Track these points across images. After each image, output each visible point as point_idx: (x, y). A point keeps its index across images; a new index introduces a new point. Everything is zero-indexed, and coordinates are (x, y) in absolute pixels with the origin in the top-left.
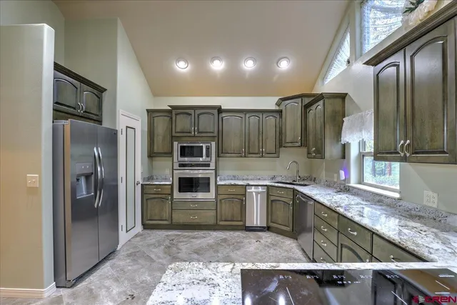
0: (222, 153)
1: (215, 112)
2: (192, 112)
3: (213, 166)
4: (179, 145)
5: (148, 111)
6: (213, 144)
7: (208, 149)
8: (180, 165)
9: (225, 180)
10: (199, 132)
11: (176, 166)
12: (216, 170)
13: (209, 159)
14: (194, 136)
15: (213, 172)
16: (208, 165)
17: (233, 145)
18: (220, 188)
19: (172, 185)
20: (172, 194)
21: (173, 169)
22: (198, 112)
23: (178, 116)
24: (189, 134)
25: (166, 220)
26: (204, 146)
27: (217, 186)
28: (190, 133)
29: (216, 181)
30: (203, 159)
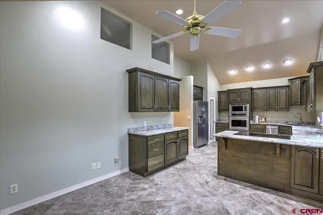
0: (254, 109)
1: (250, 90)
2: (238, 91)
3: (248, 115)
4: (232, 106)
5: (218, 92)
6: (248, 105)
7: (245, 107)
8: (232, 115)
10: (241, 100)
11: (230, 115)
13: (246, 112)
14: (239, 102)
15: (248, 118)
16: (246, 115)
17: (259, 105)
19: (229, 123)
20: (228, 127)
21: (229, 117)
22: (241, 91)
23: (231, 94)
26: (244, 106)
27: (250, 124)
28: (237, 100)
29: (250, 122)
30: (243, 112)
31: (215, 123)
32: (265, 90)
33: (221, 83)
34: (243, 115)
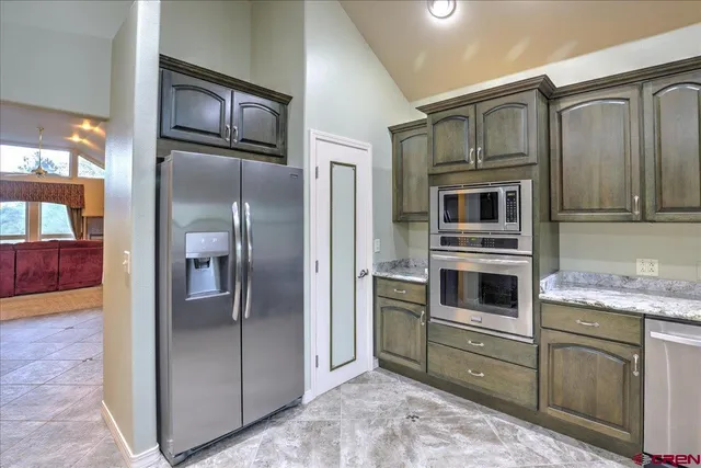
0: (562, 210)
1: (533, 98)
2: (470, 110)
3: (525, 247)
4: (442, 194)
5: (394, 131)
6: (527, 185)
7: (511, 198)
8: (444, 241)
9: (577, 285)
10: (487, 159)
11: (436, 243)
12: (534, 257)
13: (514, 226)
14: (476, 169)
15: (528, 262)
16: (514, 244)
17: (596, 188)
18: (547, 312)
19: (427, 286)
20: (426, 305)
21: (429, 250)
22: (485, 107)
23: (440, 128)
24: (462, 167)
25: (415, 361)
26: (502, 191)
27: (539, 305)
28: (464, 162)
29: (536, 289)
30: (502, 226)
31: (369, 280)
32: (630, 92)
33: (403, 80)
34: (500, 243)
